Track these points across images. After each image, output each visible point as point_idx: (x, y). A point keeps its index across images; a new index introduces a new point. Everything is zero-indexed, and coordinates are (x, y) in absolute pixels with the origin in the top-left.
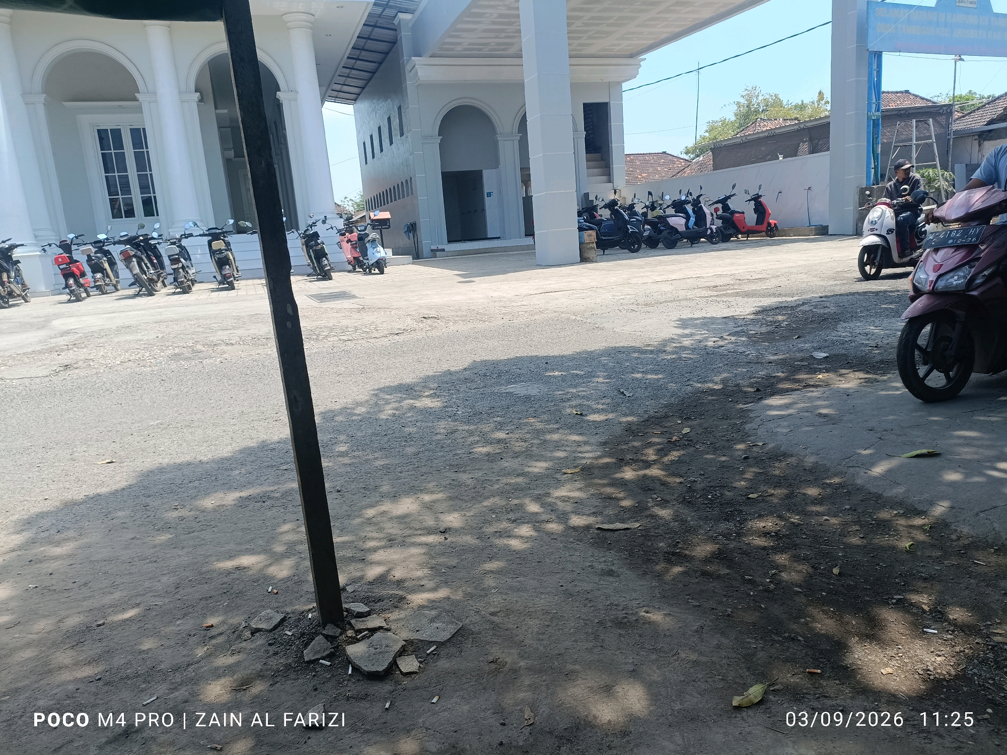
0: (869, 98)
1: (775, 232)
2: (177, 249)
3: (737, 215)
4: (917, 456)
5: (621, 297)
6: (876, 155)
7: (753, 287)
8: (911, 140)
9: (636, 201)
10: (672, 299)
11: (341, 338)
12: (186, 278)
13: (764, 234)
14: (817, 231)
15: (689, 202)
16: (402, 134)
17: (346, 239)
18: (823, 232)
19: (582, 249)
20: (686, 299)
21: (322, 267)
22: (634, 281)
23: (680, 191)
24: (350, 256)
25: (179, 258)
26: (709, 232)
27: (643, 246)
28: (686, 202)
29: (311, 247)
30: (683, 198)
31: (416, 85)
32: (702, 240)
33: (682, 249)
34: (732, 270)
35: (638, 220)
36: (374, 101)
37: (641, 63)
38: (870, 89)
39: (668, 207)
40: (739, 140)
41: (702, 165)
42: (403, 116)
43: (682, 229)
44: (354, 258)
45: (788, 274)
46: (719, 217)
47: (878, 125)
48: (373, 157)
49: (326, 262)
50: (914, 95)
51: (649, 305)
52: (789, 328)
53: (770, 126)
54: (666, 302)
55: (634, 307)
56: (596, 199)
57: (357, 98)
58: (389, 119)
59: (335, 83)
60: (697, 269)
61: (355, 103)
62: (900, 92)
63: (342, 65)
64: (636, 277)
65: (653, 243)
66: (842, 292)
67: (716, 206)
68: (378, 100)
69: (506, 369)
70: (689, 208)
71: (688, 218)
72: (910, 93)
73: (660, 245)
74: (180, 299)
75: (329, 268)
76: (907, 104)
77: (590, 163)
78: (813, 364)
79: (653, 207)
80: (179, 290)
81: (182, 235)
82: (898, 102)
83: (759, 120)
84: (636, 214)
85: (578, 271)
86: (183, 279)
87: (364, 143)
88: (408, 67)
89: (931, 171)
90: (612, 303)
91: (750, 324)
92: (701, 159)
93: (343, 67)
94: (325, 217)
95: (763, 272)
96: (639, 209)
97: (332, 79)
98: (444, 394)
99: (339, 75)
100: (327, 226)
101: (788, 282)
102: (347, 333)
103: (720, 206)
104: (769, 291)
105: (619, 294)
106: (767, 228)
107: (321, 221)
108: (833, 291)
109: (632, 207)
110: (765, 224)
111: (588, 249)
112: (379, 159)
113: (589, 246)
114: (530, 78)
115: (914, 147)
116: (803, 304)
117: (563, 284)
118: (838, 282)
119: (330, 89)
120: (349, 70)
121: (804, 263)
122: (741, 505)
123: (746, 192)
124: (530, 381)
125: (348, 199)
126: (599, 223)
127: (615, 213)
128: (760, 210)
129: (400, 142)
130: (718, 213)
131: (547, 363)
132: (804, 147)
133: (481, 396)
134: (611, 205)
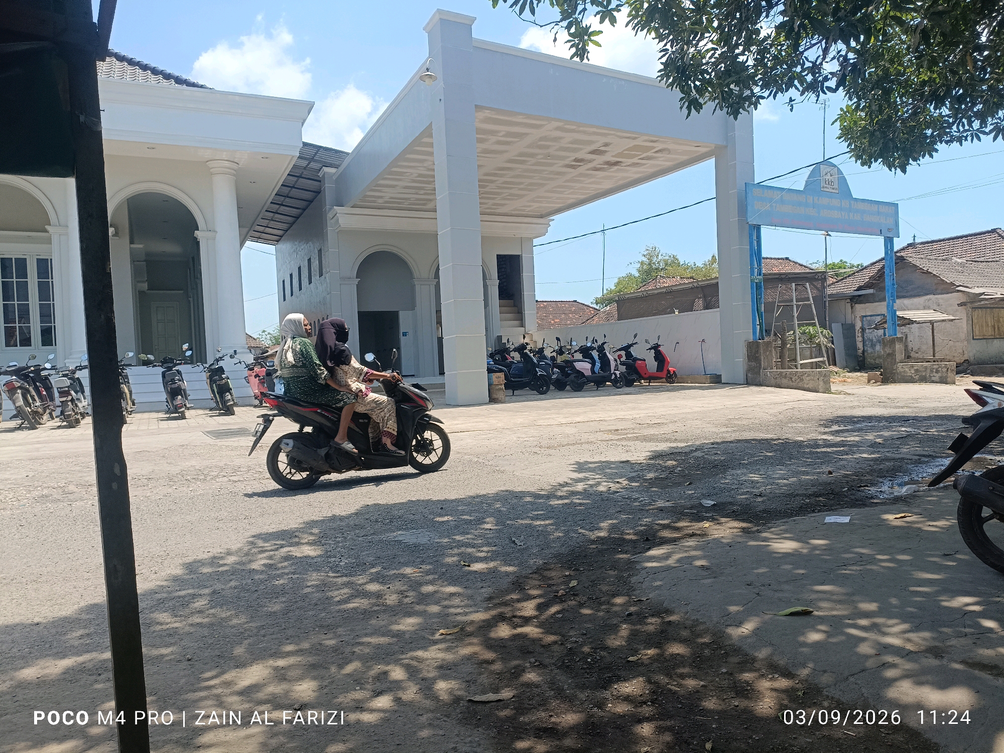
0: (752, 264)
1: (674, 379)
2: (68, 381)
3: (640, 362)
4: (792, 614)
5: (525, 439)
6: (760, 313)
7: (652, 431)
8: (792, 301)
9: (545, 345)
10: (575, 442)
11: (231, 478)
12: (74, 411)
13: (664, 380)
14: (712, 380)
15: (594, 349)
16: (321, 275)
17: (255, 374)
18: (717, 381)
19: (491, 391)
20: (588, 443)
21: (224, 402)
22: (540, 422)
23: (587, 338)
24: (257, 391)
25: (69, 391)
26: (613, 377)
27: (552, 387)
28: (592, 348)
29: (215, 382)
30: (589, 345)
31: (336, 231)
32: (607, 383)
33: (588, 392)
34: (635, 414)
35: (546, 364)
36: (296, 243)
37: (550, 223)
38: (751, 256)
39: (576, 352)
40: (641, 294)
41: (608, 314)
42: (323, 259)
43: (588, 373)
44: (261, 393)
45: (685, 420)
46: (622, 364)
47: (761, 287)
48: (292, 295)
49: (229, 397)
50: (794, 262)
51: (551, 447)
52: (682, 475)
53: (668, 283)
54: (568, 444)
55: (537, 450)
56: (508, 342)
57: (280, 240)
58: (309, 260)
59: (258, 225)
60: (601, 412)
61: (277, 244)
62: (781, 259)
63: (265, 208)
64: (542, 419)
65: (560, 386)
66: (732, 439)
67: (619, 353)
68: (300, 242)
69: (399, 514)
70: (595, 354)
71: (593, 364)
72: (790, 260)
73: (568, 388)
74: (64, 434)
75: (232, 403)
76: (787, 269)
77: (503, 308)
78: (701, 512)
79: (560, 352)
80: (65, 423)
81: (77, 367)
82: (780, 267)
83: (659, 277)
84: (545, 358)
85: (486, 411)
86: (70, 413)
87: (284, 281)
88: (330, 215)
89: (811, 328)
90: (516, 445)
91: (646, 469)
92: (607, 309)
93: (266, 211)
94: (235, 351)
95: (662, 417)
96: (548, 353)
97: (255, 220)
98: (330, 542)
99: (262, 219)
100: (235, 360)
101: (684, 428)
102: (239, 473)
103: (623, 353)
104: (666, 436)
105: (524, 436)
106: (667, 375)
107: (229, 355)
108: (724, 438)
109: (541, 350)
110: (665, 372)
111: (497, 390)
112: (297, 297)
113: (497, 388)
114: (444, 232)
115: (795, 306)
116: (696, 450)
117: (470, 425)
118: (729, 429)
119: (252, 229)
120: (273, 214)
121: (699, 409)
122: (620, 669)
123: (647, 341)
124: (422, 527)
125: (266, 333)
126: (509, 366)
127: (524, 356)
128: (660, 357)
129: (319, 282)
130: (622, 360)
131: (442, 508)
132: (700, 303)
133: (368, 544)
134: (521, 349)
